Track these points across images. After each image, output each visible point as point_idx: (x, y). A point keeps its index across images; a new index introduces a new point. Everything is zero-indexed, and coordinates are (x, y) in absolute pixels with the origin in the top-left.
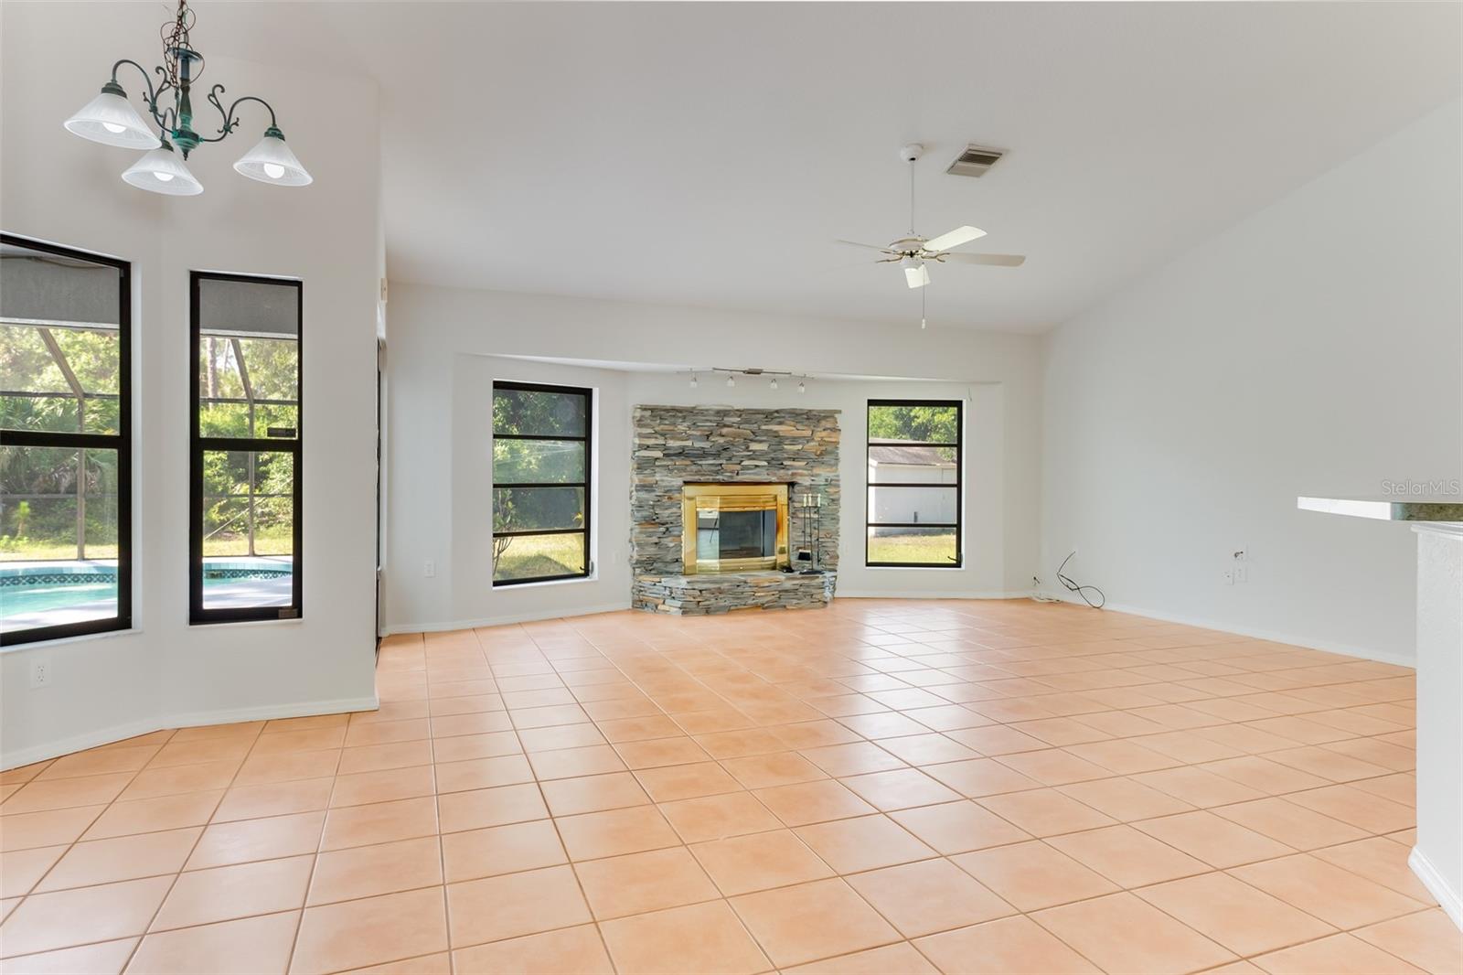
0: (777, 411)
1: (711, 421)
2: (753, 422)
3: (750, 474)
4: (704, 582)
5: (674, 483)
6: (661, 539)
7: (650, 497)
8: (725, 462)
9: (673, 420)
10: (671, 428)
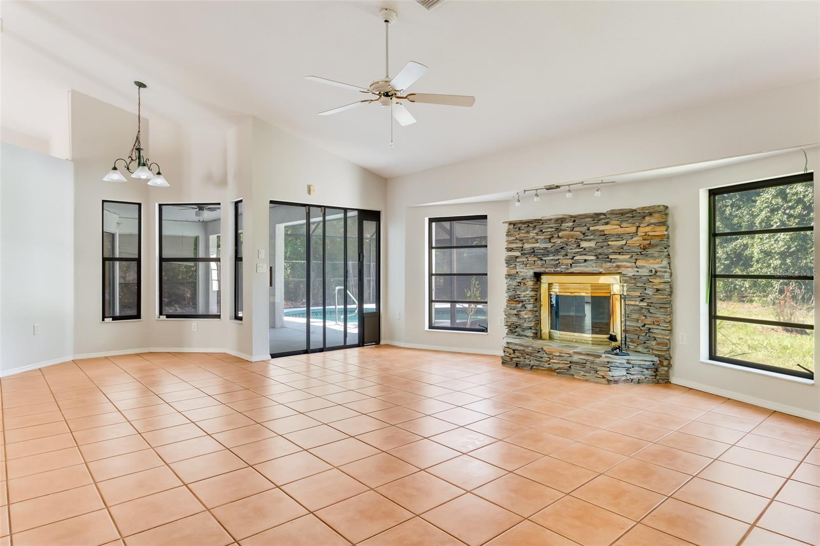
0: (604, 214)
1: (552, 228)
2: (584, 225)
3: (580, 266)
4: (516, 344)
5: (528, 273)
6: (520, 313)
7: (515, 283)
8: (561, 257)
9: (527, 229)
10: (526, 235)
